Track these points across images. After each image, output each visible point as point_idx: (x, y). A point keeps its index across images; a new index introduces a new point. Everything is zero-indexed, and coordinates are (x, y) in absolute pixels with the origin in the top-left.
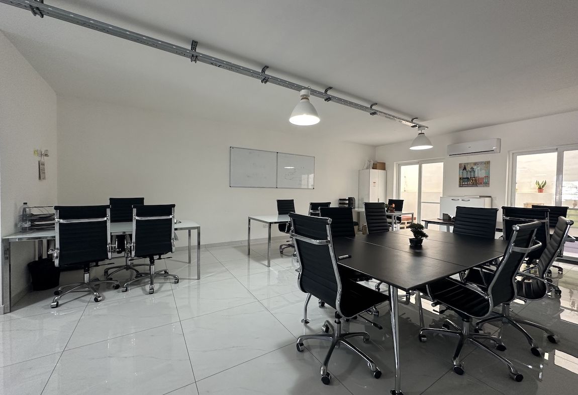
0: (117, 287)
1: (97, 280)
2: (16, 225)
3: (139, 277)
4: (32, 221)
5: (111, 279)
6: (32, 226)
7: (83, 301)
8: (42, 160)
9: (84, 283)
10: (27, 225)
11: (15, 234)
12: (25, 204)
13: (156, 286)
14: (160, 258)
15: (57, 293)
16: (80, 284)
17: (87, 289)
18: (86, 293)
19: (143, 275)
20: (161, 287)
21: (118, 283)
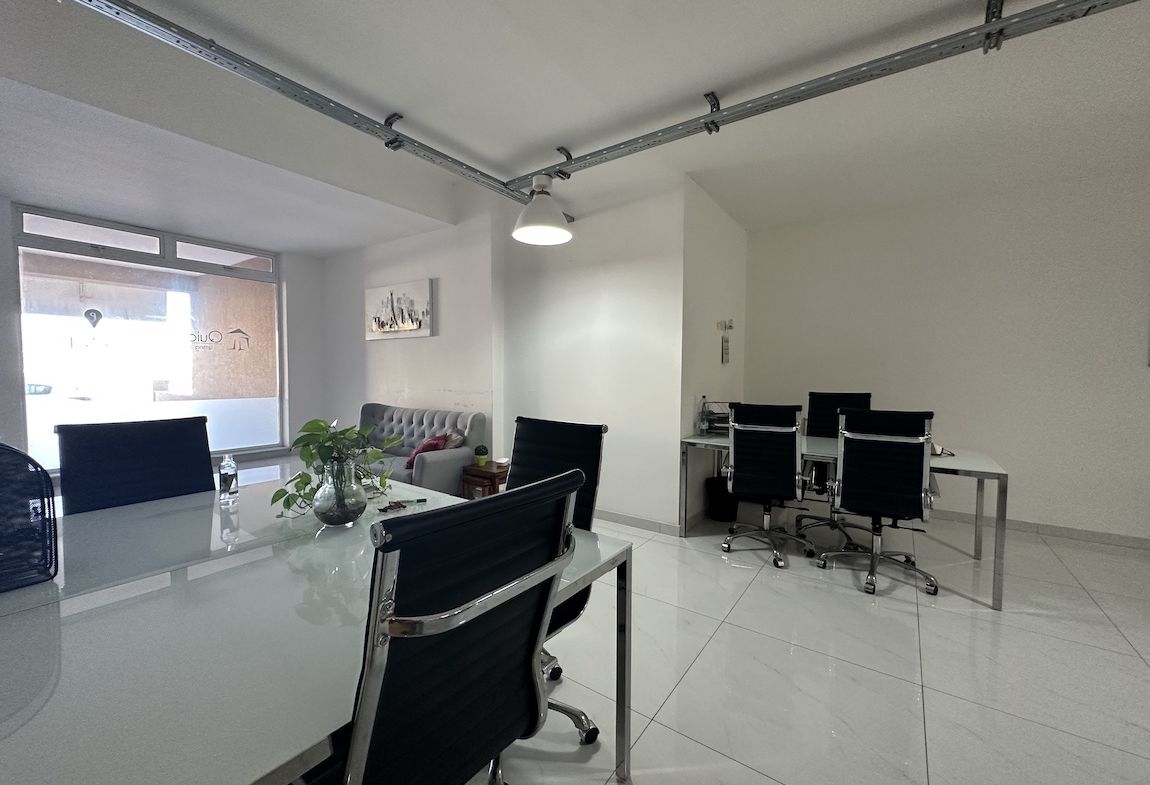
0: (810, 554)
1: (782, 530)
2: (695, 425)
3: (850, 550)
4: (711, 422)
5: (803, 537)
6: (710, 428)
7: (760, 558)
8: (726, 335)
9: (762, 528)
10: (705, 426)
11: (694, 436)
12: (704, 397)
13: (882, 582)
14: (894, 525)
15: (732, 532)
16: (757, 528)
17: (766, 540)
18: (765, 546)
19: (860, 549)
20: (892, 589)
21: (812, 548)
